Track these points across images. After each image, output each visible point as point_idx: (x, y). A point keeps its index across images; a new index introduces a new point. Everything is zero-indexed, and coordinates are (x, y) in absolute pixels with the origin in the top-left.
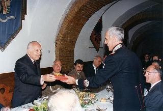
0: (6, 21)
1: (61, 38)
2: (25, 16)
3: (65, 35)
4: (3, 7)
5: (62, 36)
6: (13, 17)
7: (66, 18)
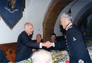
0: (13, 12)
1: (46, 22)
2: (24, 9)
3: (48, 20)
4: (11, 4)
5: (46, 21)
6: (17, 10)
7: (48, 10)
